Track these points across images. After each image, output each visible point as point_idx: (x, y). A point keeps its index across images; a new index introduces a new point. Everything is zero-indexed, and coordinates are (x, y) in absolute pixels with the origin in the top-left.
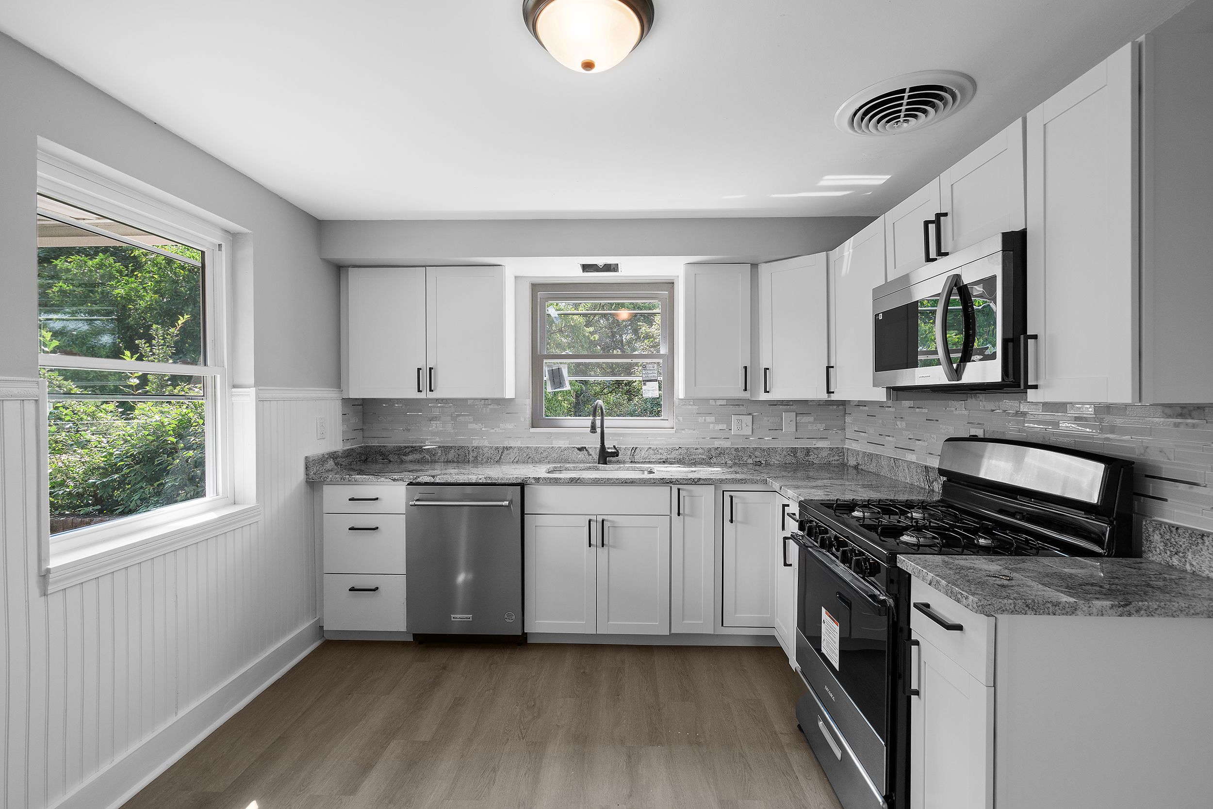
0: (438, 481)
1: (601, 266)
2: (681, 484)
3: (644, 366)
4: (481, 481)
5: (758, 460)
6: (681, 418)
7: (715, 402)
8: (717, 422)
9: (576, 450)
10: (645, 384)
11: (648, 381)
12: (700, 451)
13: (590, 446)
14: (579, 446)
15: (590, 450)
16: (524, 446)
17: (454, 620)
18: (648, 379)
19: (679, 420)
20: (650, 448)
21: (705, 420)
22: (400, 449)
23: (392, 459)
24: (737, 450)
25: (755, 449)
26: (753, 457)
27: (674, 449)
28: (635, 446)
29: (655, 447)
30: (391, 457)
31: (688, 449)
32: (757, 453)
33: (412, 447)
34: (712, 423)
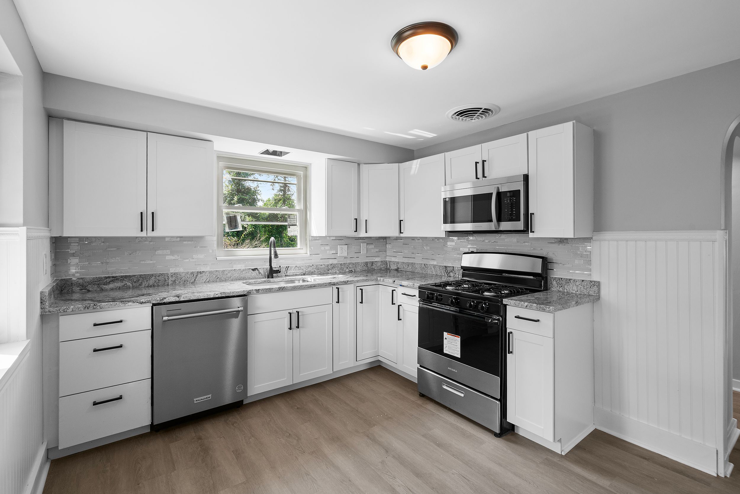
0: (182, 299)
1: (271, 151)
2: (339, 285)
3: (289, 216)
4: (217, 296)
5: (351, 269)
6: (312, 248)
7: (330, 238)
8: (331, 249)
9: (251, 270)
10: (289, 227)
11: (291, 225)
12: (323, 266)
13: (260, 267)
14: (253, 268)
15: (259, 270)
17: (197, 402)
18: (292, 224)
19: (311, 249)
20: (296, 266)
21: (325, 249)
22: (100, 279)
23: (91, 289)
24: (341, 264)
25: (350, 264)
26: (349, 268)
27: (309, 266)
28: (288, 266)
29: (299, 265)
30: (90, 288)
31: (316, 265)
32: (350, 266)
33: (113, 277)
34: (328, 250)
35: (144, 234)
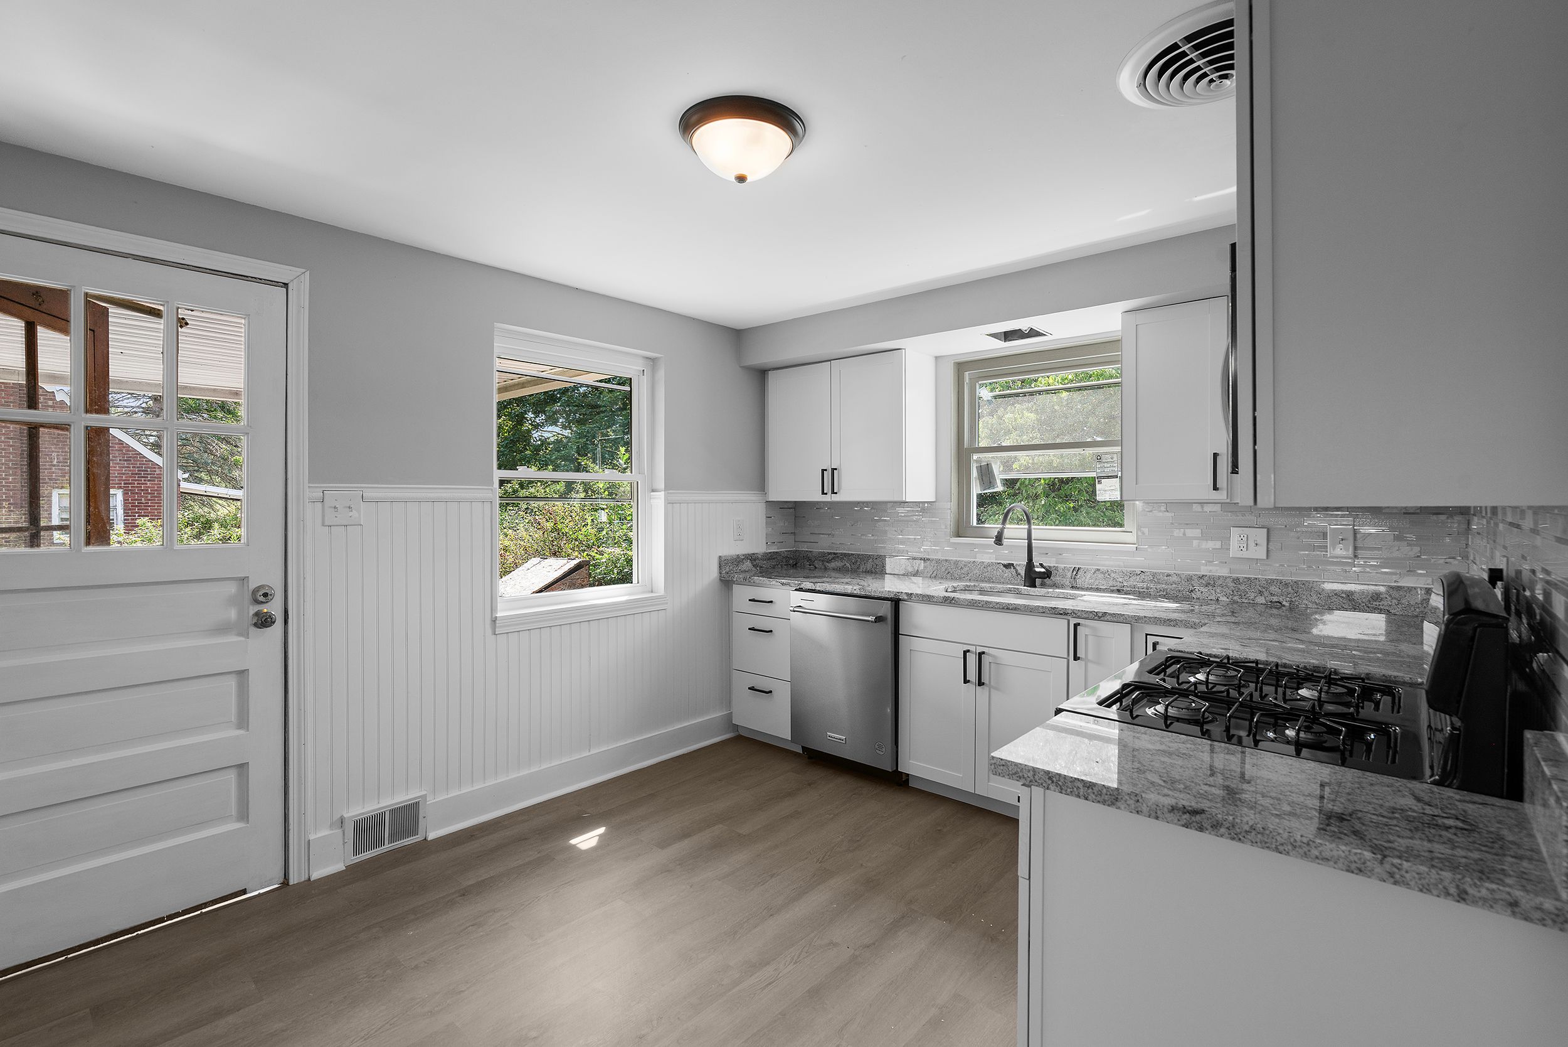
0: (818, 589)
1: (1026, 330)
2: (1079, 617)
3: (1099, 457)
4: (855, 592)
5: (1275, 599)
6: (1146, 530)
7: (1202, 507)
8: (1204, 537)
9: (1002, 567)
10: (1100, 482)
11: (1104, 477)
12: (1175, 578)
13: (1019, 563)
14: (1006, 562)
15: (1018, 568)
16: (943, 558)
17: (829, 738)
18: (1105, 475)
19: (1143, 533)
20: (1098, 570)
21: (1184, 534)
22: (823, 555)
23: (817, 566)
24: (1236, 581)
25: (1271, 582)
26: (1266, 594)
27: (1132, 574)
28: (1078, 566)
29: (1105, 568)
30: (817, 564)
31: (1154, 575)
32: (1273, 589)
33: (834, 554)
34: (1196, 539)
35: (828, 498)
